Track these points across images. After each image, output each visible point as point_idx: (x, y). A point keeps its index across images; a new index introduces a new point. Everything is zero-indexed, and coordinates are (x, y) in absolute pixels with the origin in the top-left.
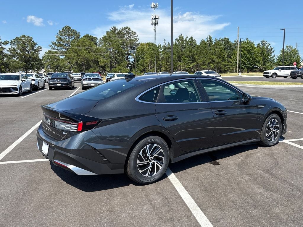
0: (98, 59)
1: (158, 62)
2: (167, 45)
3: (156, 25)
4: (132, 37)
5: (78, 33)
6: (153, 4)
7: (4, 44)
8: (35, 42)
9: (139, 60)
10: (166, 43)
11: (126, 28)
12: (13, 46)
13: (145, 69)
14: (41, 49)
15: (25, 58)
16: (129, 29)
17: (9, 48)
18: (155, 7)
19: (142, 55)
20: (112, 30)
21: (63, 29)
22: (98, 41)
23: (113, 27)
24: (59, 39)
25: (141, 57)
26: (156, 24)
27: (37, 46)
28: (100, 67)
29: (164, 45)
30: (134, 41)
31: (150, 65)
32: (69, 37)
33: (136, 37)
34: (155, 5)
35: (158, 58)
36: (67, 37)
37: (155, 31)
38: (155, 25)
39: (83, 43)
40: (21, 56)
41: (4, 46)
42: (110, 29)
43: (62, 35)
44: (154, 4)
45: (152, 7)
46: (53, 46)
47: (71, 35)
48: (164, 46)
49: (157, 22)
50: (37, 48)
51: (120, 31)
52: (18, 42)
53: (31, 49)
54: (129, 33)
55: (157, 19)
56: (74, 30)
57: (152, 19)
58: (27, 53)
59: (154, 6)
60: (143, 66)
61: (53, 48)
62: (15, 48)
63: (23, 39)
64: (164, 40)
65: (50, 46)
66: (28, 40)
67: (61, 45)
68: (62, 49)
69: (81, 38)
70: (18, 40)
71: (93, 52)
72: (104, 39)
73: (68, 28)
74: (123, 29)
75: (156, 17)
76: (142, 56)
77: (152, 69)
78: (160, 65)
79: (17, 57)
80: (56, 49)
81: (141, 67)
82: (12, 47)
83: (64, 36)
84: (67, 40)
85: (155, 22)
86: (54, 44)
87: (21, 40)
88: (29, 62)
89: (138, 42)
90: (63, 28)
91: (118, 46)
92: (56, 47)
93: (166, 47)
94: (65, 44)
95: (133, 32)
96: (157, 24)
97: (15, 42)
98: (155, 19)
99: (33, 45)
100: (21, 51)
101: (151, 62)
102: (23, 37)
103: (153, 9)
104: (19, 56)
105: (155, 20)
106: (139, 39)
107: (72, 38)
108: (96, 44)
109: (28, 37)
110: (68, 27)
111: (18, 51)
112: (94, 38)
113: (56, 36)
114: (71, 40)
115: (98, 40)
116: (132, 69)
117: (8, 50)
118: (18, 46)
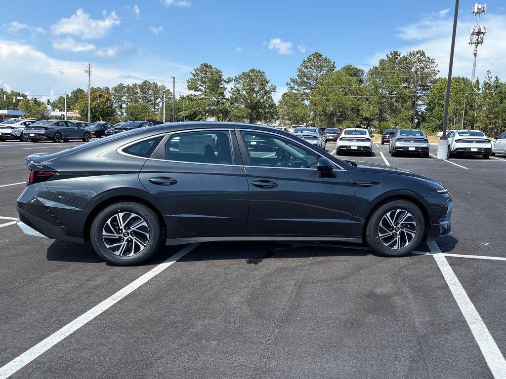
0: (359, 106)
1: (470, 112)
2: (493, 82)
3: (479, 45)
4: (427, 68)
5: (332, 63)
6: (477, 6)
7: (226, 82)
8: (268, 79)
9: (434, 108)
10: (491, 77)
11: (417, 53)
12: (237, 86)
13: (442, 124)
14: (274, 89)
15: (251, 102)
16: (423, 54)
17: (232, 89)
18: (480, 12)
19: (439, 99)
20: (390, 56)
21: (309, 58)
22: (365, 76)
23: (392, 52)
24: (302, 75)
25: (438, 103)
26: (478, 43)
27: (269, 85)
28: (362, 119)
29: (487, 81)
30: (430, 75)
31: (453, 119)
32: (317, 70)
33: (433, 69)
34: (480, 8)
35: (471, 106)
36: (315, 71)
37: (475, 55)
38: (477, 46)
39: (338, 81)
40: (245, 100)
41: (226, 86)
42: (387, 55)
43: (307, 67)
44: (479, 5)
45: (474, 12)
46: (292, 84)
47: (321, 67)
48: (487, 83)
49: (482, 39)
50: (270, 87)
51: (405, 59)
52: (245, 79)
53: (261, 90)
54: (421, 61)
55: (483, 33)
56: (326, 59)
57: (473, 34)
58: (254, 95)
59: (478, 9)
60: (440, 119)
61: (292, 88)
62: (240, 88)
63: (251, 74)
64: (488, 72)
65: (288, 84)
66: (258, 76)
67: (303, 83)
68: (305, 89)
69: (336, 72)
70: (246, 75)
71: (353, 93)
72: (375, 72)
73: (318, 56)
74: (411, 55)
75: (480, 30)
76: (440, 102)
77: (455, 125)
78: (473, 118)
79: (241, 101)
80: (296, 90)
81: (435, 121)
82: (235, 86)
83: (310, 68)
84: (314, 74)
85: (477, 40)
86: (293, 81)
87: (249, 75)
88: (256, 109)
89: (437, 77)
90: (310, 56)
91: (397, 83)
92: (296, 87)
93: (490, 85)
94: (310, 81)
95: (429, 59)
96: (482, 43)
97: (240, 79)
98: (479, 33)
99: (264, 83)
100: (247, 93)
101: (456, 112)
102: (252, 71)
103: (476, 15)
104: (243, 99)
105: (478, 35)
106: (439, 72)
107: (322, 72)
108: (361, 82)
109: (259, 71)
110: (318, 53)
111: (243, 92)
112: (360, 70)
113: (298, 69)
114: (320, 74)
115: (365, 74)
116: (419, 124)
117: (230, 90)
118: (244, 85)
